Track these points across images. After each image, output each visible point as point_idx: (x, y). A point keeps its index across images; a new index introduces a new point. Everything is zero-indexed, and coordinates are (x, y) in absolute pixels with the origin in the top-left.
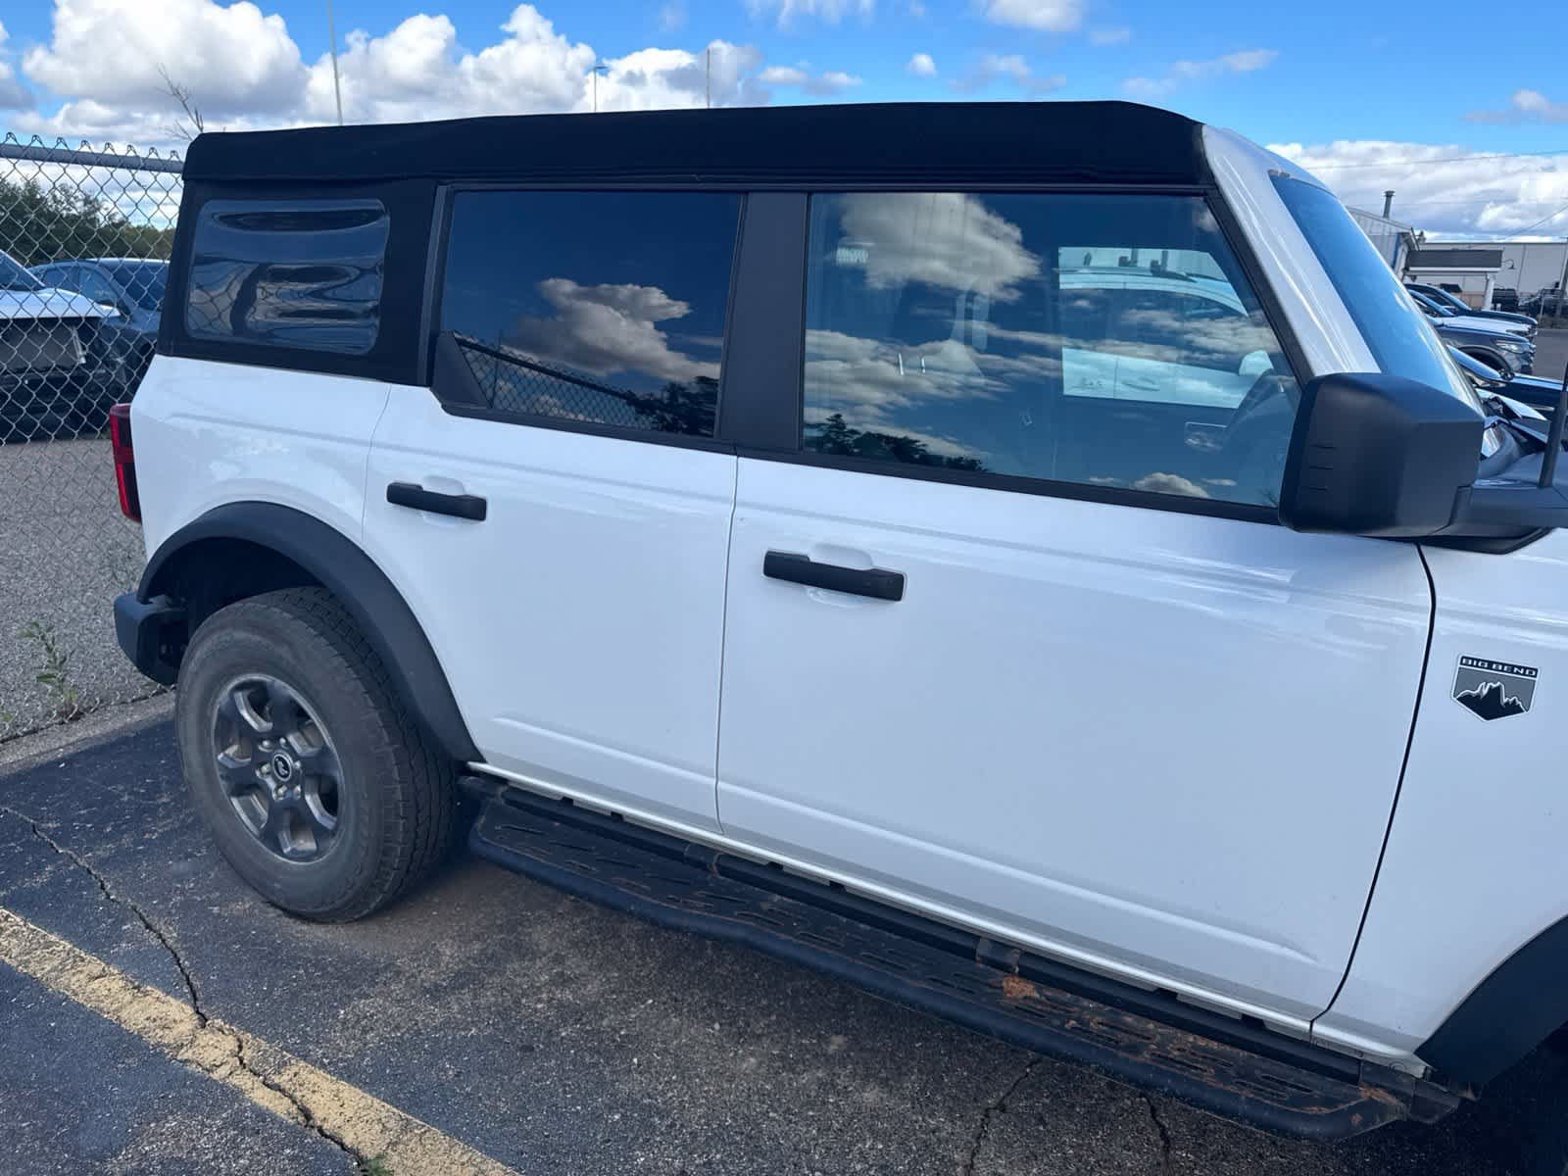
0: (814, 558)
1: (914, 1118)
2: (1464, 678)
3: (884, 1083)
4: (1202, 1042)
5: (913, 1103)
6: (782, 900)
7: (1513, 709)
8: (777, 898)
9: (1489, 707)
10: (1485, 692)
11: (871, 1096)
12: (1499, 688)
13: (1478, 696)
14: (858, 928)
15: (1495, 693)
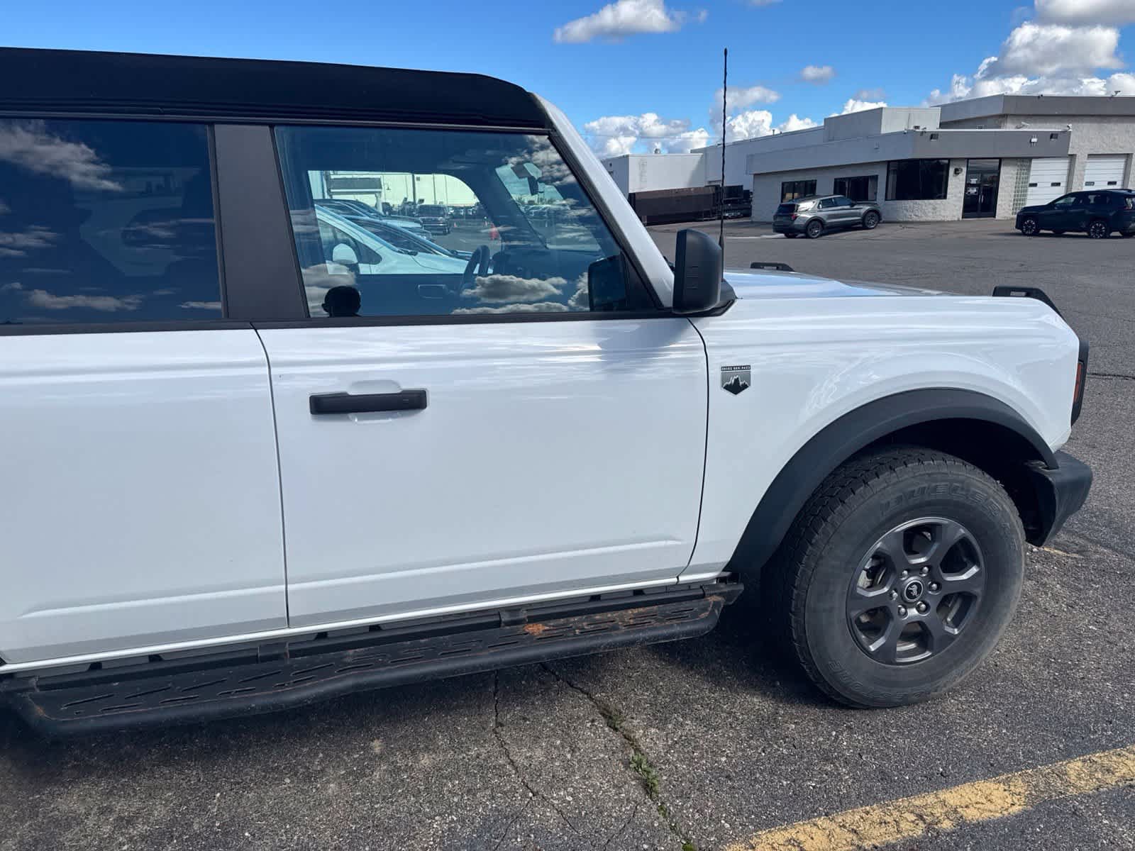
0: (352, 392)
1: (461, 757)
2: (724, 379)
3: (427, 749)
4: (636, 611)
5: (453, 750)
6: (356, 652)
7: (745, 387)
8: (351, 652)
9: (736, 388)
10: (733, 381)
11: (425, 761)
12: (738, 379)
13: (731, 384)
14: (421, 643)
15: (737, 380)
